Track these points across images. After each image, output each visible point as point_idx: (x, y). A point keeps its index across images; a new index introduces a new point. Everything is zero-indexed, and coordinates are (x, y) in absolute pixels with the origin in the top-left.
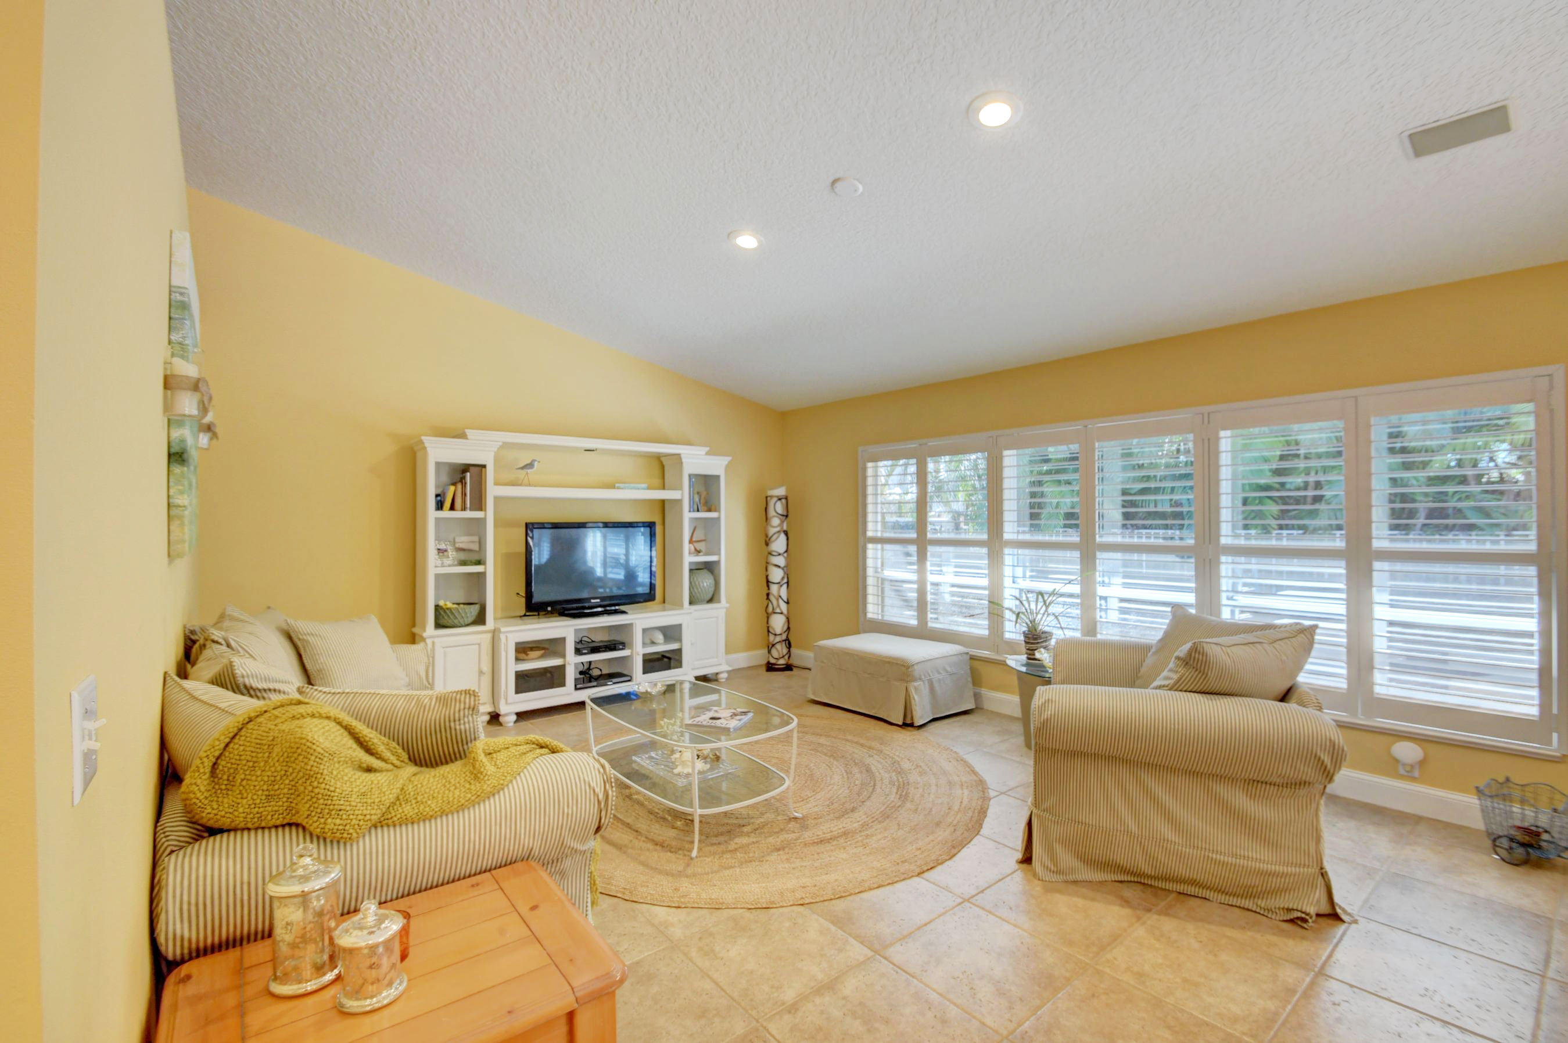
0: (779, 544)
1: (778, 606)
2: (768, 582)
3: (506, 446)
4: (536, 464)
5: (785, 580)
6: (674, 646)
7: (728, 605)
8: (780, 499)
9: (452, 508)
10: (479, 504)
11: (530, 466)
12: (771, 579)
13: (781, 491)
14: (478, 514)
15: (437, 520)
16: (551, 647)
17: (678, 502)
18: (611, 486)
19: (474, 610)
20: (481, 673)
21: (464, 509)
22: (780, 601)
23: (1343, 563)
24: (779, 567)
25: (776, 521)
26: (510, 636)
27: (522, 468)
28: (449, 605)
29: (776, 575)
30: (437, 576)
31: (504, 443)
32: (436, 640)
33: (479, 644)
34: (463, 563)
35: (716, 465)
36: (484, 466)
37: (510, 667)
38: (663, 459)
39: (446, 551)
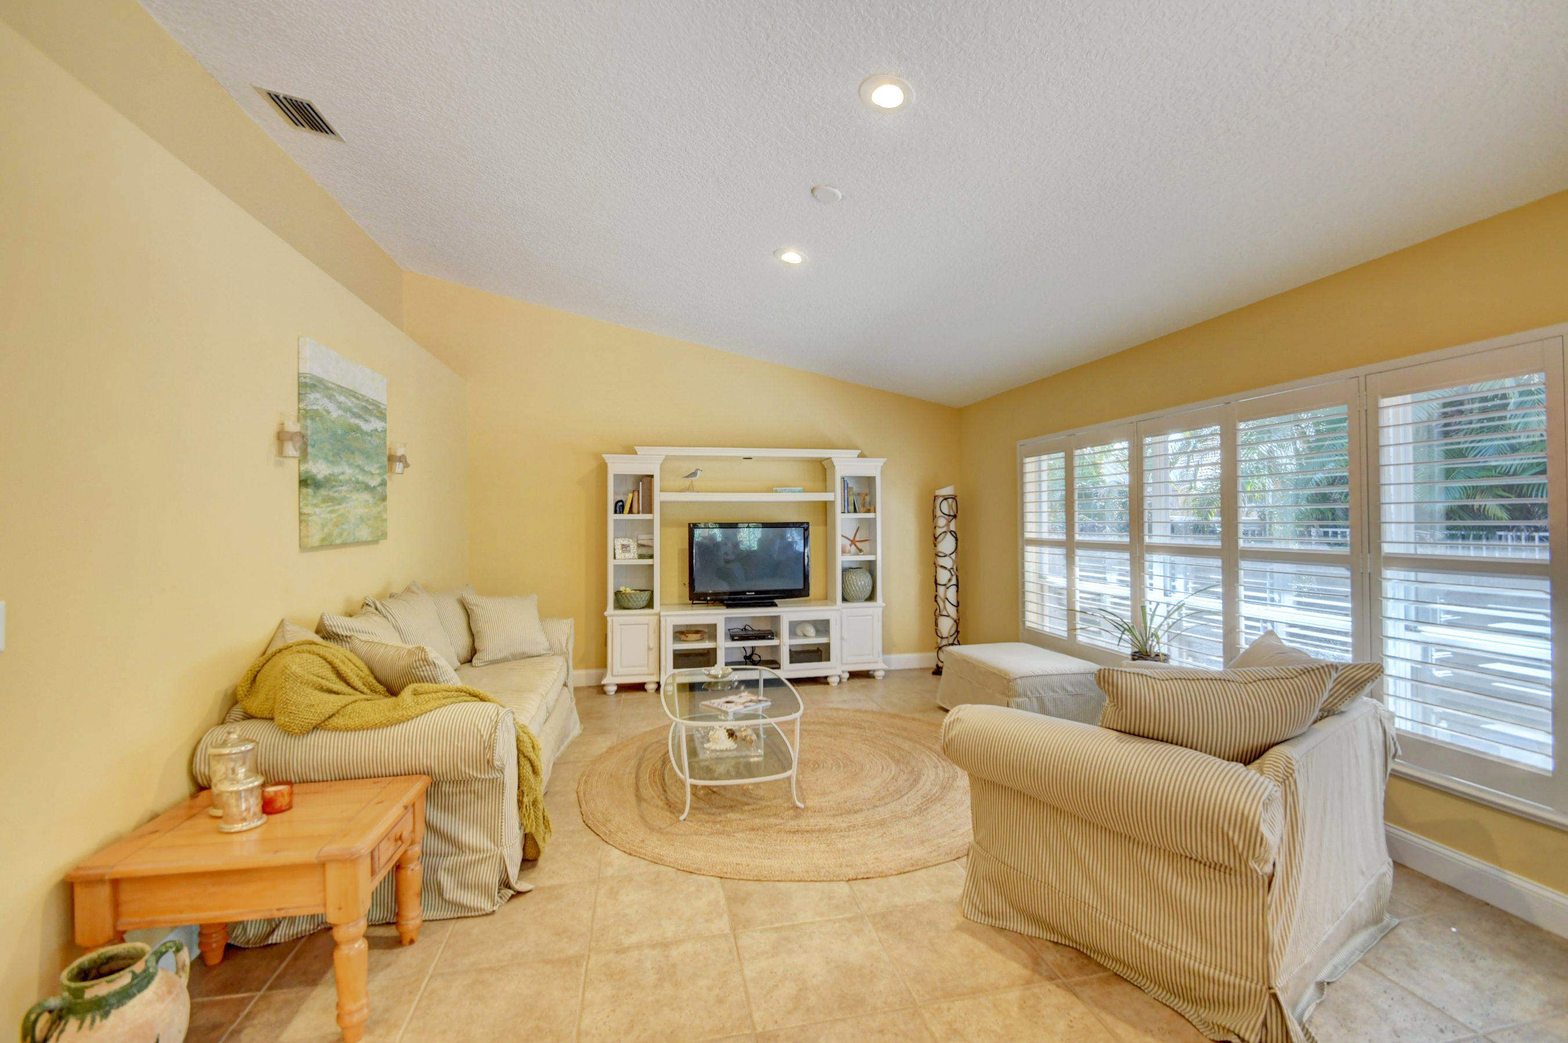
0: (947, 545)
1: (945, 608)
2: (936, 584)
3: (668, 458)
4: (699, 472)
5: (954, 581)
6: (823, 640)
7: (884, 605)
8: (946, 499)
9: (631, 512)
10: (650, 510)
11: (694, 474)
12: (939, 581)
13: (948, 491)
14: (648, 516)
15: (615, 521)
16: (708, 632)
17: (833, 503)
18: (770, 490)
19: (645, 596)
20: (649, 649)
21: (638, 513)
22: (947, 603)
24: (945, 568)
25: (942, 522)
26: (668, 619)
27: (687, 477)
28: (628, 590)
29: (943, 576)
30: (617, 568)
31: (666, 456)
32: (615, 619)
33: (647, 624)
34: (641, 557)
35: (871, 467)
36: (652, 476)
37: (670, 646)
38: (823, 463)
39: (629, 546)
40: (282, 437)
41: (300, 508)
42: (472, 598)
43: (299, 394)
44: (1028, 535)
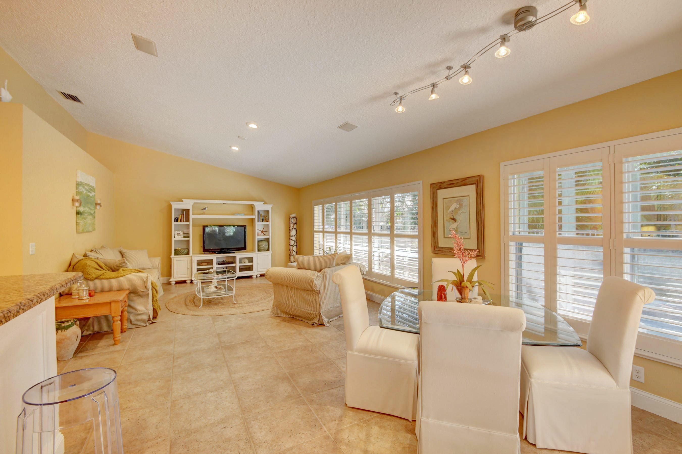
0: (293, 233)
1: (292, 253)
2: (290, 245)
3: (195, 203)
4: (207, 208)
5: (295, 244)
6: (251, 264)
7: (272, 252)
8: (293, 218)
9: (181, 221)
10: (188, 220)
11: (205, 209)
12: (291, 245)
13: (293, 215)
14: (187, 223)
15: (175, 224)
16: (210, 262)
17: (255, 219)
18: (233, 214)
19: (186, 251)
20: (188, 268)
21: (184, 222)
22: (293, 251)
23: (390, 238)
24: (293, 240)
25: (292, 225)
26: (195, 258)
27: (203, 210)
28: (180, 249)
29: (292, 243)
30: (175, 241)
31: (194, 203)
32: (175, 258)
33: (187, 260)
34: (184, 237)
35: (268, 207)
36: (189, 209)
37: (195, 267)
38: (252, 205)
39: (180, 233)
40: (73, 200)
41: (76, 221)
42: (124, 250)
43: (76, 187)
44: (315, 229)
